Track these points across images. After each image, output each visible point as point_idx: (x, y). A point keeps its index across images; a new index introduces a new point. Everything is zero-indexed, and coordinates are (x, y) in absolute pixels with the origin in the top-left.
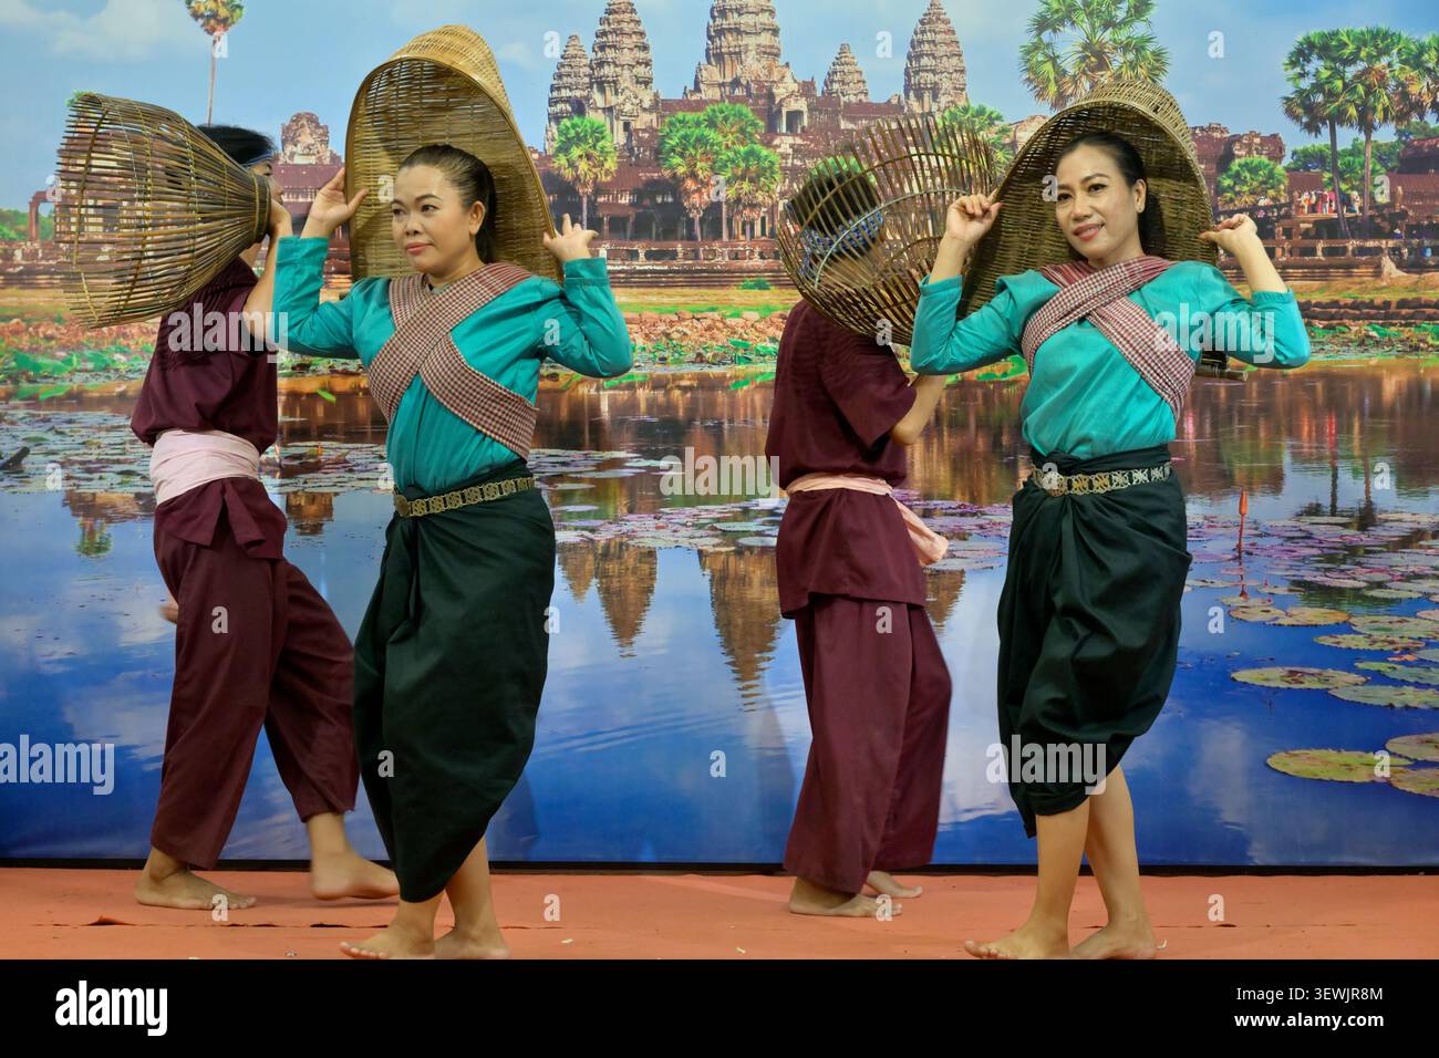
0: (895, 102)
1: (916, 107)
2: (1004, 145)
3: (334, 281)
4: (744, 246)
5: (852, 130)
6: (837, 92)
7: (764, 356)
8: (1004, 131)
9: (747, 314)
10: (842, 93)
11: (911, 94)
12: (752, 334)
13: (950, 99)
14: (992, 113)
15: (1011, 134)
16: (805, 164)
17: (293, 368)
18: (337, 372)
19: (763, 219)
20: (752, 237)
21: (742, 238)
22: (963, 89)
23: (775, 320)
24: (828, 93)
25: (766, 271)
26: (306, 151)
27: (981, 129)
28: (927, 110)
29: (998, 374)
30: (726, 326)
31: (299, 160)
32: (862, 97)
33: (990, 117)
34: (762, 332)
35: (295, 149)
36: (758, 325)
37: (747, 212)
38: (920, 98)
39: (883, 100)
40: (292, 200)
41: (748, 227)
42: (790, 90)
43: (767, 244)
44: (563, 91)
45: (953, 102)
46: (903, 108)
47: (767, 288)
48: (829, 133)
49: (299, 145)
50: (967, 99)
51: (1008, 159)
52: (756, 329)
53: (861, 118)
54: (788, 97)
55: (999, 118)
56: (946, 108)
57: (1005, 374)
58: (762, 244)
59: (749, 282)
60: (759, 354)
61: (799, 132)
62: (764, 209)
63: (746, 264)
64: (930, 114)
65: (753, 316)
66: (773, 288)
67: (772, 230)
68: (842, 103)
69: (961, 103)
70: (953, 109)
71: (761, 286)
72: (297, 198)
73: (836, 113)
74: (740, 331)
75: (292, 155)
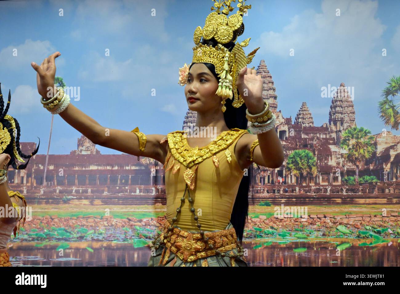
0: (325, 126)
1: (334, 128)
2: (371, 144)
3: (95, 202)
4: (261, 188)
5: (307, 138)
6: (300, 123)
7: (268, 234)
8: (371, 138)
9: (261, 217)
10: (303, 123)
11: (332, 123)
12: (263, 225)
13: (348, 125)
14: (366, 130)
15: (374, 139)
16: (287, 153)
17: (77, 238)
18: (94, 240)
19: (269, 176)
20: (264, 184)
21: (260, 184)
22: (354, 121)
23: (273, 219)
24: (297, 123)
25: (269, 198)
26: (86, 149)
27: (361, 137)
28: (338, 129)
29: (368, 243)
30: (252, 222)
31: (84, 153)
32: (311, 124)
33: (365, 132)
34: (267, 224)
35: (82, 148)
36: (265, 221)
37: (262, 173)
38: (335, 124)
39: (320, 126)
40: (80, 169)
41: (262, 180)
42: (281, 122)
43: (269, 186)
44: (188, 123)
45: (349, 126)
46: (328, 129)
47: (269, 206)
48: (297, 140)
49: (84, 147)
50: (355, 125)
51: (373, 150)
52: (264, 223)
53: (310, 133)
54: (280, 125)
55: (369, 132)
56: (347, 128)
57: (371, 244)
58: (268, 186)
59: (262, 203)
60: (266, 234)
61: (284, 139)
62: (269, 172)
63: (261, 195)
64: (340, 131)
65: (264, 217)
66: (272, 205)
67: (273, 181)
68: (303, 127)
69: (353, 127)
70: (349, 129)
71: (267, 205)
72: (82, 168)
73: (300, 131)
74: (258, 224)
75: (81, 151)
